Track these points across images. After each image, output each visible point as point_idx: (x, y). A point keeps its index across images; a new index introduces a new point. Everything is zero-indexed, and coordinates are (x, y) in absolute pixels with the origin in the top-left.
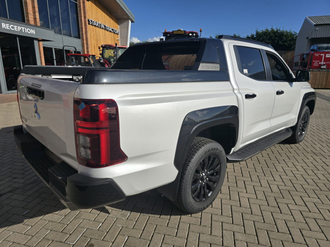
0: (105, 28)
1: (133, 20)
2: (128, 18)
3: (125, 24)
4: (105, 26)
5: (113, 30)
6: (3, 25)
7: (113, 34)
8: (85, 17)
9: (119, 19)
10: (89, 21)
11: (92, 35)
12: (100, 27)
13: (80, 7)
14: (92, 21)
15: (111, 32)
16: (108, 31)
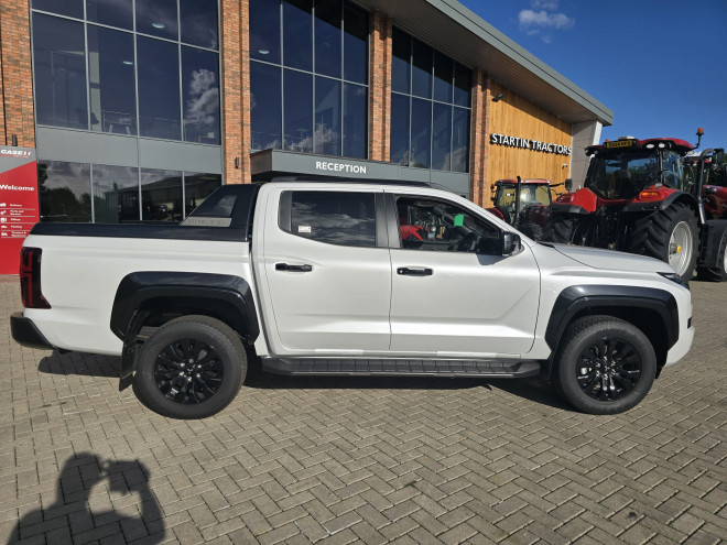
0: (533, 147)
1: (608, 120)
2: (595, 119)
3: (586, 131)
4: (531, 143)
5: (552, 147)
6: (318, 165)
7: (551, 156)
8: (483, 132)
9: (575, 123)
10: (491, 138)
11: (497, 163)
12: (518, 145)
13: (475, 115)
14: (498, 137)
15: (547, 152)
16: (539, 150)
